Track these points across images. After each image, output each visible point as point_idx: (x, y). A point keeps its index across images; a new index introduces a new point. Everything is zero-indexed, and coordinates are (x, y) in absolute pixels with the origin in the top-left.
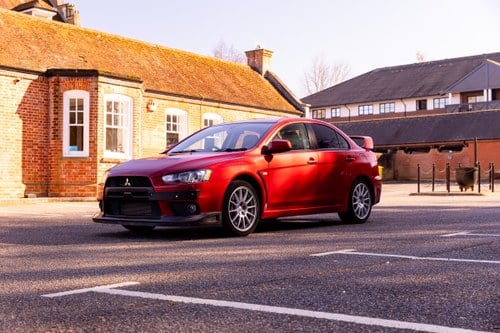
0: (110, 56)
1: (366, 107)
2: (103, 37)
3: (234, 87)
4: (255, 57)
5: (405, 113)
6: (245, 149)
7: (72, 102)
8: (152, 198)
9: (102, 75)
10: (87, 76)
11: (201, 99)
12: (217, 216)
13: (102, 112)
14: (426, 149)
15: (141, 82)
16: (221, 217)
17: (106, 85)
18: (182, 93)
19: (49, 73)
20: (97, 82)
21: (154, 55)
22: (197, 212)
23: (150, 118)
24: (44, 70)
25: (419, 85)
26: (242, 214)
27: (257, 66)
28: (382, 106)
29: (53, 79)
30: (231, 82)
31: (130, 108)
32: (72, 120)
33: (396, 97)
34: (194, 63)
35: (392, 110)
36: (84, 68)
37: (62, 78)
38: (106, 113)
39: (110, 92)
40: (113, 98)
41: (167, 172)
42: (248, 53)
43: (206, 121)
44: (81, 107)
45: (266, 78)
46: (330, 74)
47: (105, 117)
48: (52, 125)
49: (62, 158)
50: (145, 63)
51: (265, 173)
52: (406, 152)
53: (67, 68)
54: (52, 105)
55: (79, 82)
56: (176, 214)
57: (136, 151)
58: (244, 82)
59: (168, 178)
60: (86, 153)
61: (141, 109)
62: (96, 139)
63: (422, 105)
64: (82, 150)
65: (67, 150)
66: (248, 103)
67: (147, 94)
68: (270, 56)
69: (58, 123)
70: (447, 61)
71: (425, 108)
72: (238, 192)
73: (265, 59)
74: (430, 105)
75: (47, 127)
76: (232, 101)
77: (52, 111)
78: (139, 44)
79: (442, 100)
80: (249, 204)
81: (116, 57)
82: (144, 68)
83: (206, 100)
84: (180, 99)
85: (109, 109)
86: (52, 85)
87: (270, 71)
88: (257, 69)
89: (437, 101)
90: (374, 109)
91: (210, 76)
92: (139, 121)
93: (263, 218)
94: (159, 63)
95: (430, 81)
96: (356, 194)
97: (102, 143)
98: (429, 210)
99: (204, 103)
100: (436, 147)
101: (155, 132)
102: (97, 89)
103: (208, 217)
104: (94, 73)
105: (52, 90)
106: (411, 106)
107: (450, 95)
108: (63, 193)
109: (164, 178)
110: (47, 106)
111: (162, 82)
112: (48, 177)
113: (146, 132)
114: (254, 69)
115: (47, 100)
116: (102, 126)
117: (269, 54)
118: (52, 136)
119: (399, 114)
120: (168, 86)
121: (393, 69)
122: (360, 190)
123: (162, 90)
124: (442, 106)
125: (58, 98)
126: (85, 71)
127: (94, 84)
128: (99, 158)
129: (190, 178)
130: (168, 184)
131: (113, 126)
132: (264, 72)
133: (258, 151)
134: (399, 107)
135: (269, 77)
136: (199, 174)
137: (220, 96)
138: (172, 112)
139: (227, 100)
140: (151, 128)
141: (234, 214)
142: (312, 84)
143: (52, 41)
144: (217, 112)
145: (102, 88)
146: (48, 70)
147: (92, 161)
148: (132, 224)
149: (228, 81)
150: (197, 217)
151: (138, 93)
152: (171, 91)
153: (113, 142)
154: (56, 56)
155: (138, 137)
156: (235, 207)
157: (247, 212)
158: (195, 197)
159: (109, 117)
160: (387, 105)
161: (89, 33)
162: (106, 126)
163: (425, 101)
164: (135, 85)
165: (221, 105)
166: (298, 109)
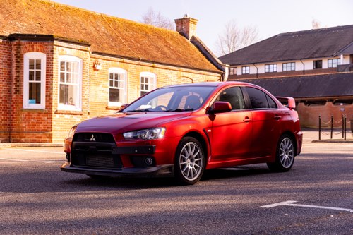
0: (63, 23)
1: (271, 66)
2: (57, 6)
3: (166, 50)
4: (183, 24)
5: (304, 72)
6: (192, 110)
7: (31, 62)
8: (114, 151)
9: (57, 40)
10: (44, 40)
11: (138, 60)
12: (170, 168)
13: (57, 71)
14: (323, 102)
15: (89, 46)
16: (173, 168)
17: (60, 48)
18: (123, 55)
19: (12, 38)
20: (53, 45)
21: (98, 22)
22: (154, 165)
23: (96, 75)
24: (7, 34)
25: (316, 48)
26: (190, 166)
27: (184, 32)
28: (285, 65)
29: (15, 42)
30: (163, 45)
31: (80, 67)
32: (31, 78)
33: (297, 57)
34: (133, 29)
35: (293, 69)
36: (41, 33)
37: (23, 42)
38: (60, 71)
39: (64, 54)
40: (65, 59)
41: (128, 129)
42: (177, 21)
43: (142, 78)
44: (39, 66)
45: (192, 42)
46: (241, 37)
47: (59, 75)
48: (14, 81)
49: (22, 110)
50: (91, 29)
51: (209, 131)
52: (306, 104)
53: (27, 33)
54: (14, 65)
55: (37, 45)
56: (135, 166)
57: (84, 104)
58: (173, 45)
59: (129, 135)
60: (42, 105)
61: (89, 68)
62: (52, 94)
63: (318, 65)
64: (39, 103)
65: (27, 104)
66: (177, 63)
67: (93, 55)
68: (195, 23)
69: (19, 80)
70: (339, 28)
71: (321, 67)
72: (187, 147)
73: (191, 26)
74: (325, 65)
75: (9, 83)
76: (165, 62)
77: (14, 69)
78: (86, 13)
79: (335, 61)
80: (196, 158)
81: (67, 23)
82: (91, 33)
83: (143, 60)
84: (122, 60)
85: (62, 68)
86: (14, 48)
87: (195, 36)
88: (184, 34)
89: (330, 61)
90: (278, 68)
91: (146, 41)
92: (87, 79)
93: (207, 169)
94: (103, 29)
95: (325, 44)
96: (282, 147)
97: (56, 97)
98: (336, 158)
99: (141, 63)
100: (331, 100)
101: (100, 88)
102: (52, 51)
103: (163, 169)
104: (50, 38)
105: (14, 52)
106: (309, 65)
107: (342, 56)
108: (23, 139)
109: (125, 135)
110: (10, 65)
111: (106, 45)
112: (10, 126)
113: (93, 87)
114: (182, 34)
115: (10, 60)
116: (57, 83)
117: (195, 21)
118: (14, 91)
119: (299, 72)
120: (111, 48)
121: (294, 34)
122: (286, 144)
123: (106, 52)
124: (335, 66)
125: (20, 59)
126: (42, 36)
127: (49, 47)
128: (54, 110)
129: (148, 136)
130: (128, 140)
131: (65, 83)
132: (190, 37)
133: (203, 111)
134: (299, 66)
135: (194, 41)
136: (155, 131)
137: (154, 57)
138: (114, 70)
139: (160, 60)
140: (97, 84)
141: (184, 166)
142: (225, 46)
143: (13, 9)
144: (151, 71)
145: (57, 50)
146: (11, 35)
147: (48, 113)
148: (96, 174)
149: (161, 44)
150: (153, 169)
151: (87, 54)
152: (113, 53)
153: (65, 96)
154: (17, 23)
155: (86, 92)
156: (184, 160)
157: (194, 164)
158: (152, 152)
159: (62, 75)
160: (289, 65)
161: (45, 3)
162: (60, 83)
163: (321, 61)
164: (85, 48)
165: (155, 65)
166: (219, 69)
